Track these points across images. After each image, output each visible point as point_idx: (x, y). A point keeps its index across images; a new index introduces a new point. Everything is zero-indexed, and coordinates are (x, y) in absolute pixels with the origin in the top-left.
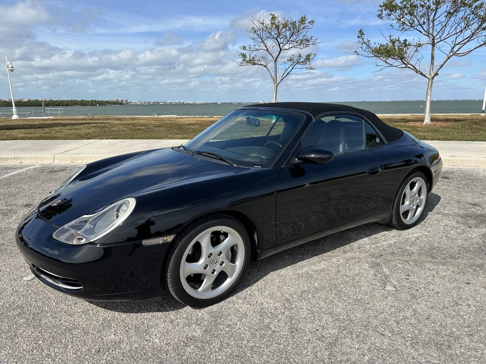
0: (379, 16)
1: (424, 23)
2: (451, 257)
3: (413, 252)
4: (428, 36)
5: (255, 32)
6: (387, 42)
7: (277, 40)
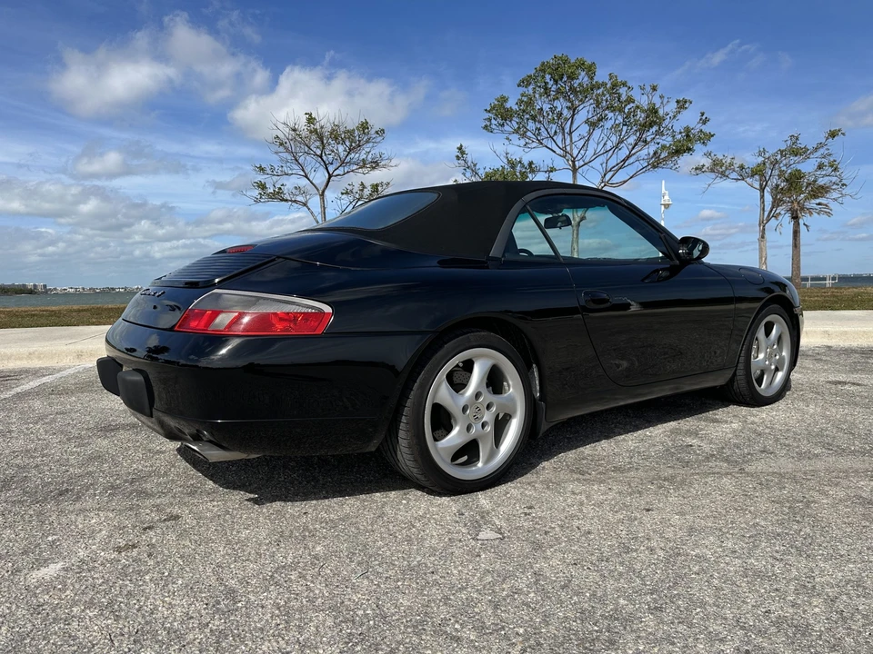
0: (486, 126)
1: (557, 134)
2: (616, 469)
4: (564, 157)
5: (282, 144)
6: (503, 165)
7: (321, 157)
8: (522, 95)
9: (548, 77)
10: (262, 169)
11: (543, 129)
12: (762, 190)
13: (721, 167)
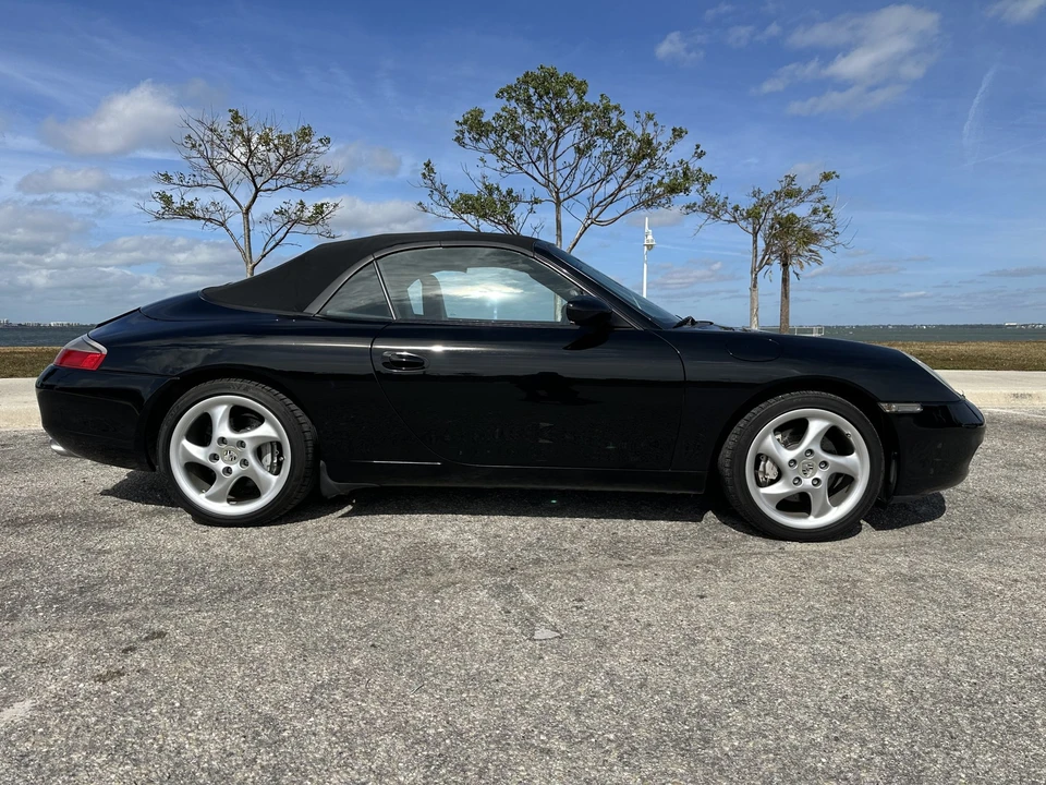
1: (539, 158)
3: (579, 553)
4: (547, 187)
5: (194, 146)
6: (479, 191)
7: (247, 167)
8: (503, 110)
9: (532, 91)
10: (168, 178)
11: (525, 153)
12: (755, 234)
13: (714, 207)
